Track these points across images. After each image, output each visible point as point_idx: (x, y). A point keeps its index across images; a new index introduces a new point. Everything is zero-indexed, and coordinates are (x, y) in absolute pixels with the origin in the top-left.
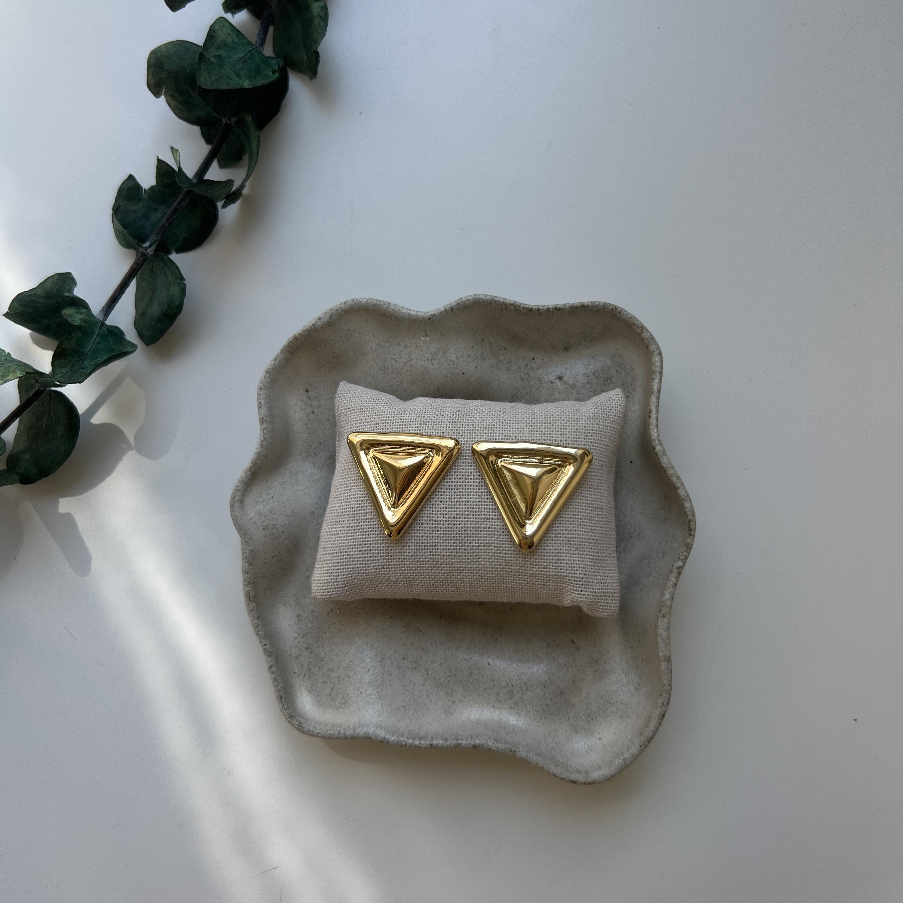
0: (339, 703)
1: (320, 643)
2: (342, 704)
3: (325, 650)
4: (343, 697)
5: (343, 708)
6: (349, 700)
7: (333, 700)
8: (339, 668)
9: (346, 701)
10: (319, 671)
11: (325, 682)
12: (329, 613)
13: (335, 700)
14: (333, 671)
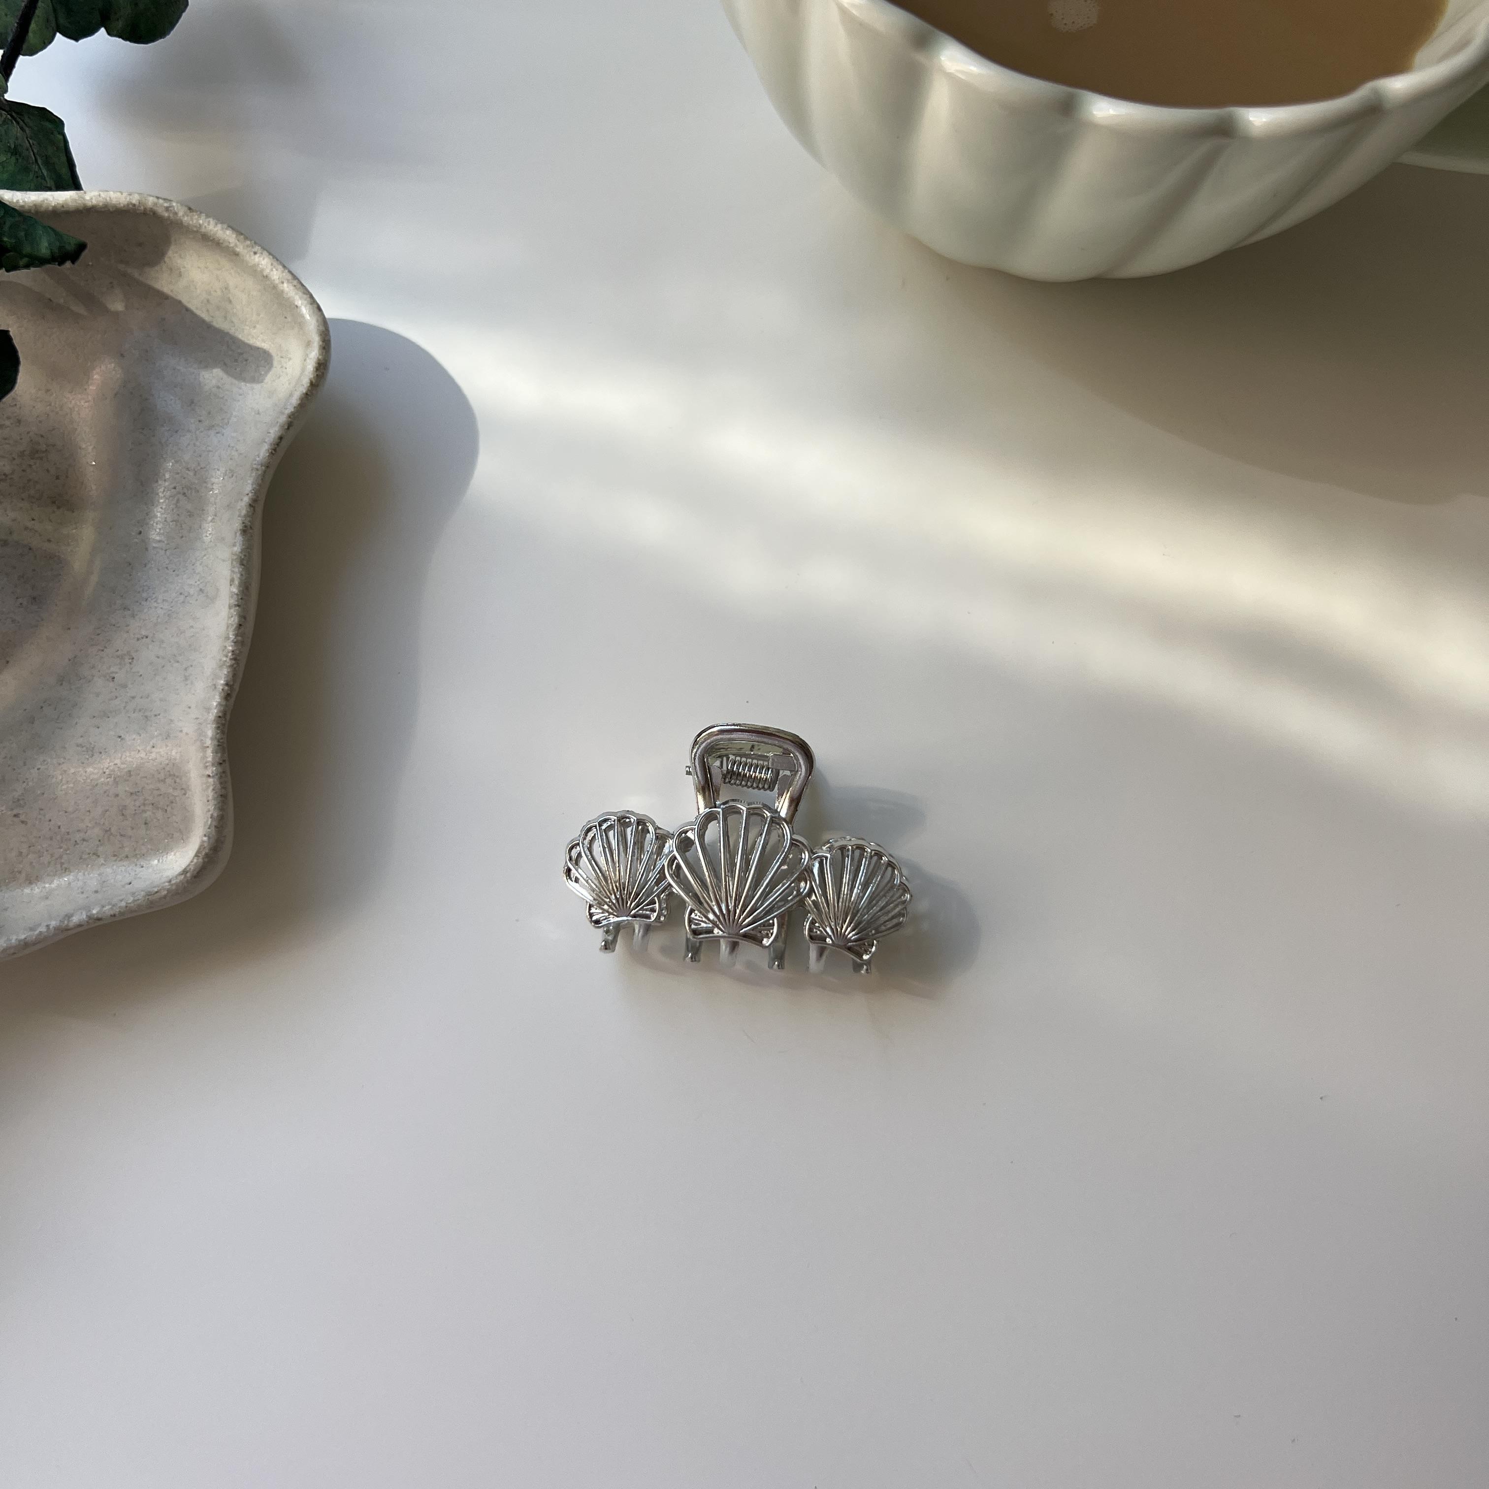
0: (175, 789)
1: (78, 837)
2: (175, 782)
3: (90, 825)
4: (164, 781)
5: (181, 779)
6: (167, 769)
7: (172, 802)
8: (117, 795)
9: (170, 775)
10: (130, 837)
11: (146, 824)
12: (23, 822)
13: (171, 798)
14: (125, 807)
